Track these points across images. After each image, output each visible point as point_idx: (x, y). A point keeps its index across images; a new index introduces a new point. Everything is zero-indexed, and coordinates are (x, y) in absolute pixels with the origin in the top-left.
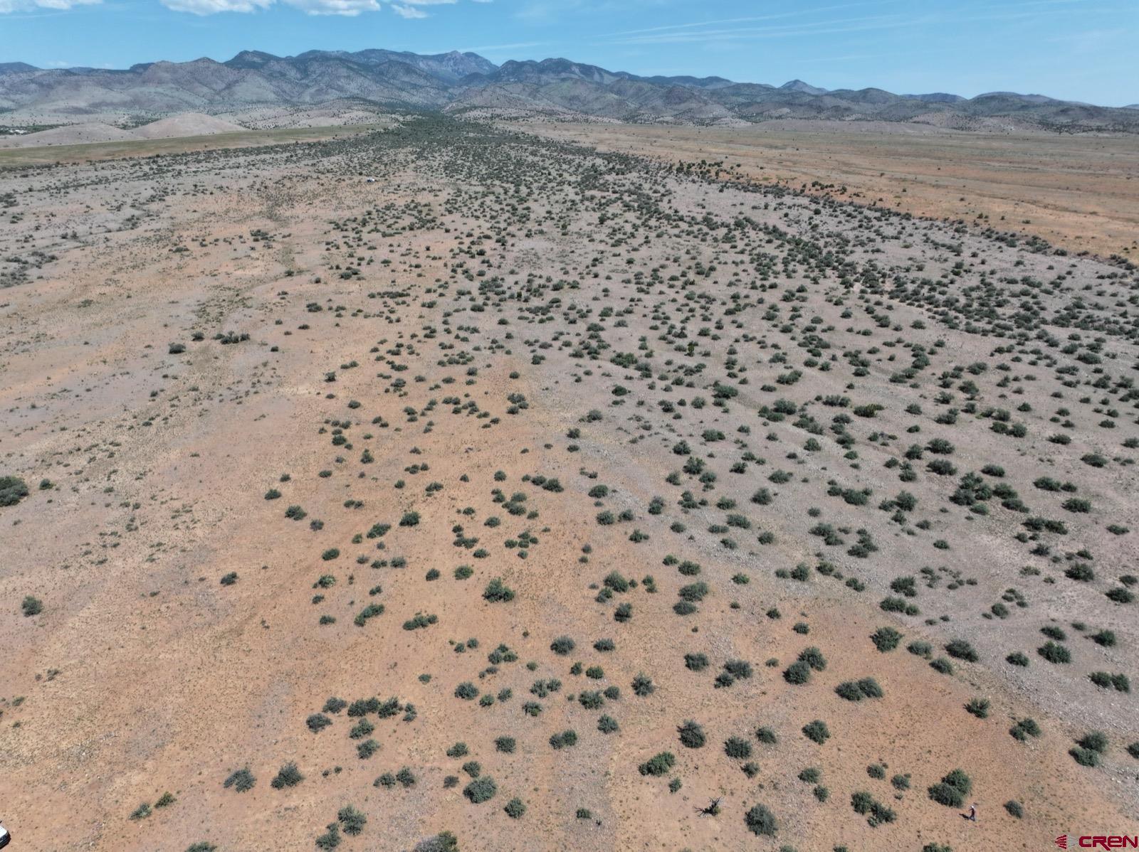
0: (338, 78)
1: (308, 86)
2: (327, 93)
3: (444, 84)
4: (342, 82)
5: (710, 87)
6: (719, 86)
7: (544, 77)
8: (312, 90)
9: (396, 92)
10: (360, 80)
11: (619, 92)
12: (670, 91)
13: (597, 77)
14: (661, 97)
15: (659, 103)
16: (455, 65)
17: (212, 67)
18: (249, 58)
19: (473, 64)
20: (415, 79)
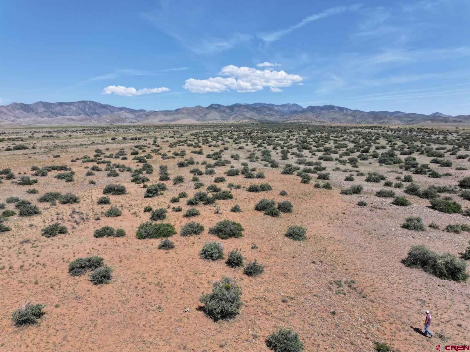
0: (243, 112)
1: (232, 115)
2: (239, 117)
3: (283, 114)
4: (245, 113)
5: (395, 115)
6: (400, 114)
7: (323, 111)
8: (234, 116)
9: (264, 116)
10: (251, 113)
11: (354, 116)
12: (376, 116)
13: (345, 111)
14: (372, 118)
15: (370, 120)
16: (288, 108)
17: (201, 108)
18: (214, 106)
19: (296, 108)
20: (271, 112)
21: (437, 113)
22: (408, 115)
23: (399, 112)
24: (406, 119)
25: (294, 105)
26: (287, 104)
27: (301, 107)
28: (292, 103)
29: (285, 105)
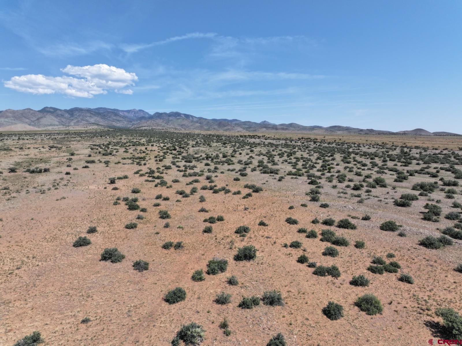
0: (86, 117)
1: (73, 120)
2: (81, 122)
3: (130, 120)
4: (88, 118)
5: (234, 123)
6: (237, 122)
7: (171, 118)
8: (75, 121)
9: (111, 122)
10: (96, 118)
11: (200, 123)
12: (220, 123)
13: (191, 118)
14: (217, 125)
15: (216, 127)
16: (135, 114)
17: (31, 112)
18: (48, 109)
19: (142, 114)
20: (118, 118)
21: (265, 121)
22: (245, 123)
23: (236, 120)
24: (244, 126)
25: (140, 110)
26: (133, 110)
27: (147, 113)
28: (137, 109)
29: (131, 110)
